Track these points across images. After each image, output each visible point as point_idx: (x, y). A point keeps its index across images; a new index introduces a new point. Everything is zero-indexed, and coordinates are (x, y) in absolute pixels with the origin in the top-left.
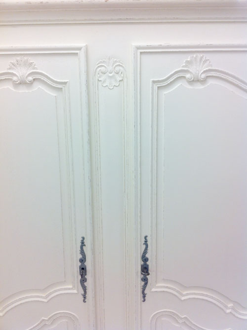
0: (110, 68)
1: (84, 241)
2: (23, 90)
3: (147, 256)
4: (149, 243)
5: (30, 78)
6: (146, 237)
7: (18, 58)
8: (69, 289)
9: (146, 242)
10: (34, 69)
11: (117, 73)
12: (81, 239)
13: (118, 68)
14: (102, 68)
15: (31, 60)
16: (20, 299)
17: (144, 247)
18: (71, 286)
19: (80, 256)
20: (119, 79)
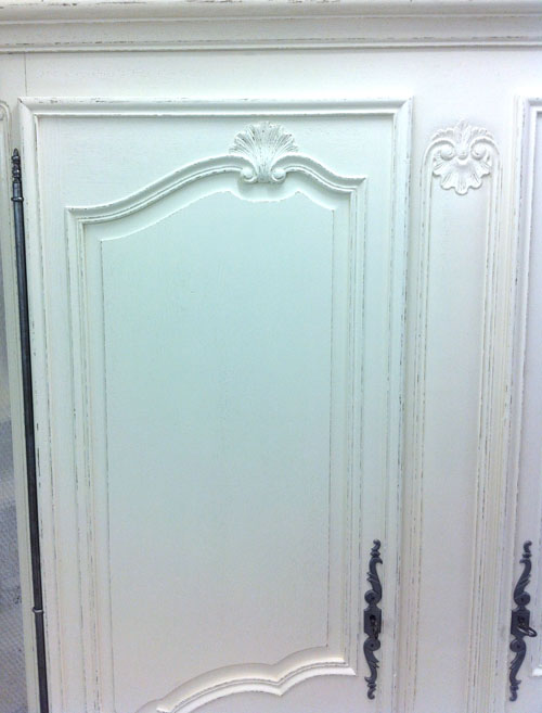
0: (462, 147)
1: (380, 551)
3: (528, 590)
4: (533, 560)
5: (281, 171)
6: (527, 546)
8: (337, 665)
9: (527, 556)
10: (290, 149)
11: (479, 159)
12: (373, 546)
13: (480, 148)
14: (445, 149)
15: (285, 129)
16: (219, 687)
17: (521, 569)
18: (340, 660)
20: (481, 171)
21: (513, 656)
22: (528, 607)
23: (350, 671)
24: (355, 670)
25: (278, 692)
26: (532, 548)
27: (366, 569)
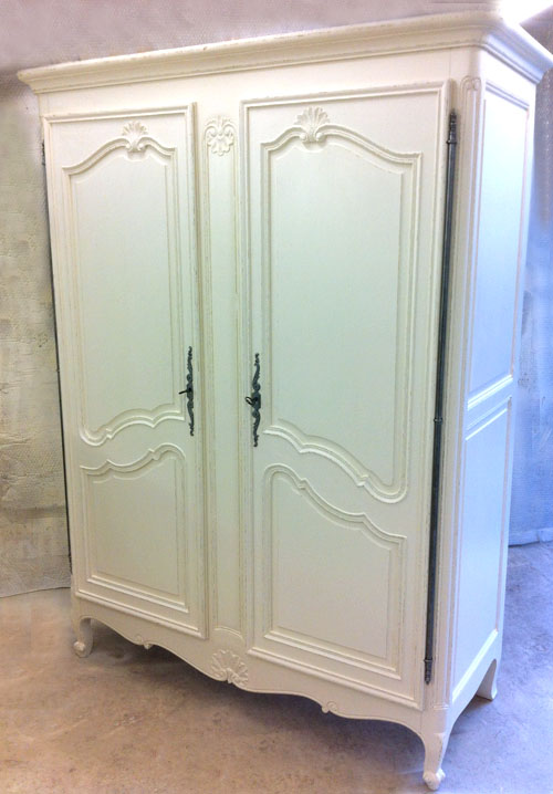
0: (220, 129)
1: (192, 352)
2: (136, 159)
3: (259, 381)
4: (260, 364)
5: (141, 145)
6: (257, 355)
7: (131, 122)
8: (177, 414)
9: (257, 361)
10: (145, 133)
11: (228, 135)
12: (189, 350)
13: (228, 129)
14: (212, 130)
15: (143, 123)
17: (255, 369)
18: (178, 411)
19: (188, 372)
20: (229, 141)
21: (254, 420)
22: (260, 392)
23: (182, 419)
24: (184, 418)
25: (153, 426)
26: (260, 357)
27: (186, 362)
